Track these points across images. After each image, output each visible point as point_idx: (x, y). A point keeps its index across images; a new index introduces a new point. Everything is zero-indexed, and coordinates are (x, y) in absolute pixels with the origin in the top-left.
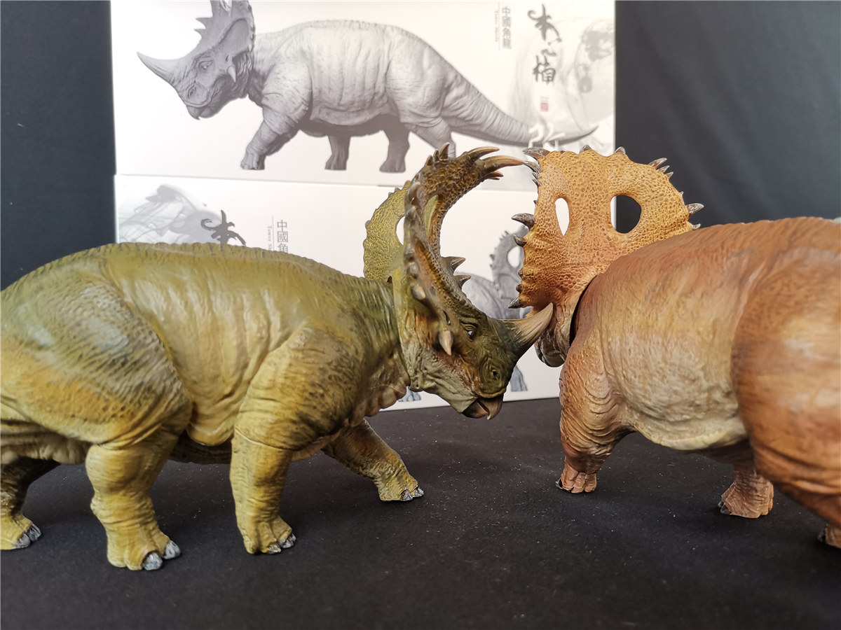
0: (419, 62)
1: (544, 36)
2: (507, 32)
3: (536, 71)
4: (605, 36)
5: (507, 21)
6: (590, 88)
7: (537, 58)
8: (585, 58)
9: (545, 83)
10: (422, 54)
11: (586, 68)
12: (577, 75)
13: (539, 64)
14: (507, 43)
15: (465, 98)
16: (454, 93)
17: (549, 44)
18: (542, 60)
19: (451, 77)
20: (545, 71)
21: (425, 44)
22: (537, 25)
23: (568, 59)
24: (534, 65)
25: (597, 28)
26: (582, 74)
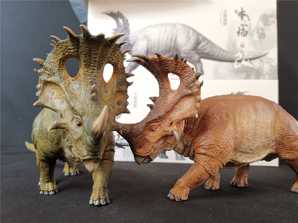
0: (188, 35)
1: (242, 19)
2: (225, 20)
3: (238, 33)
4: (272, 16)
5: (225, 15)
6: (264, 37)
7: (239, 28)
8: (262, 25)
9: (242, 37)
10: (189, 32)
11: (262, 29)
12: (258, 33)
13: (240, 30)
14: (225, 24)
15: (206, 46)
16: (202, 44)
17: (245, 22)
18: (241, 28)
19: (201, 38)
20: (243, 32)
21: (190, 28)
22: (239, 15)
23: (254, 27)
24: (238, 30)
25: (268, 13)
26: (261, 32)
